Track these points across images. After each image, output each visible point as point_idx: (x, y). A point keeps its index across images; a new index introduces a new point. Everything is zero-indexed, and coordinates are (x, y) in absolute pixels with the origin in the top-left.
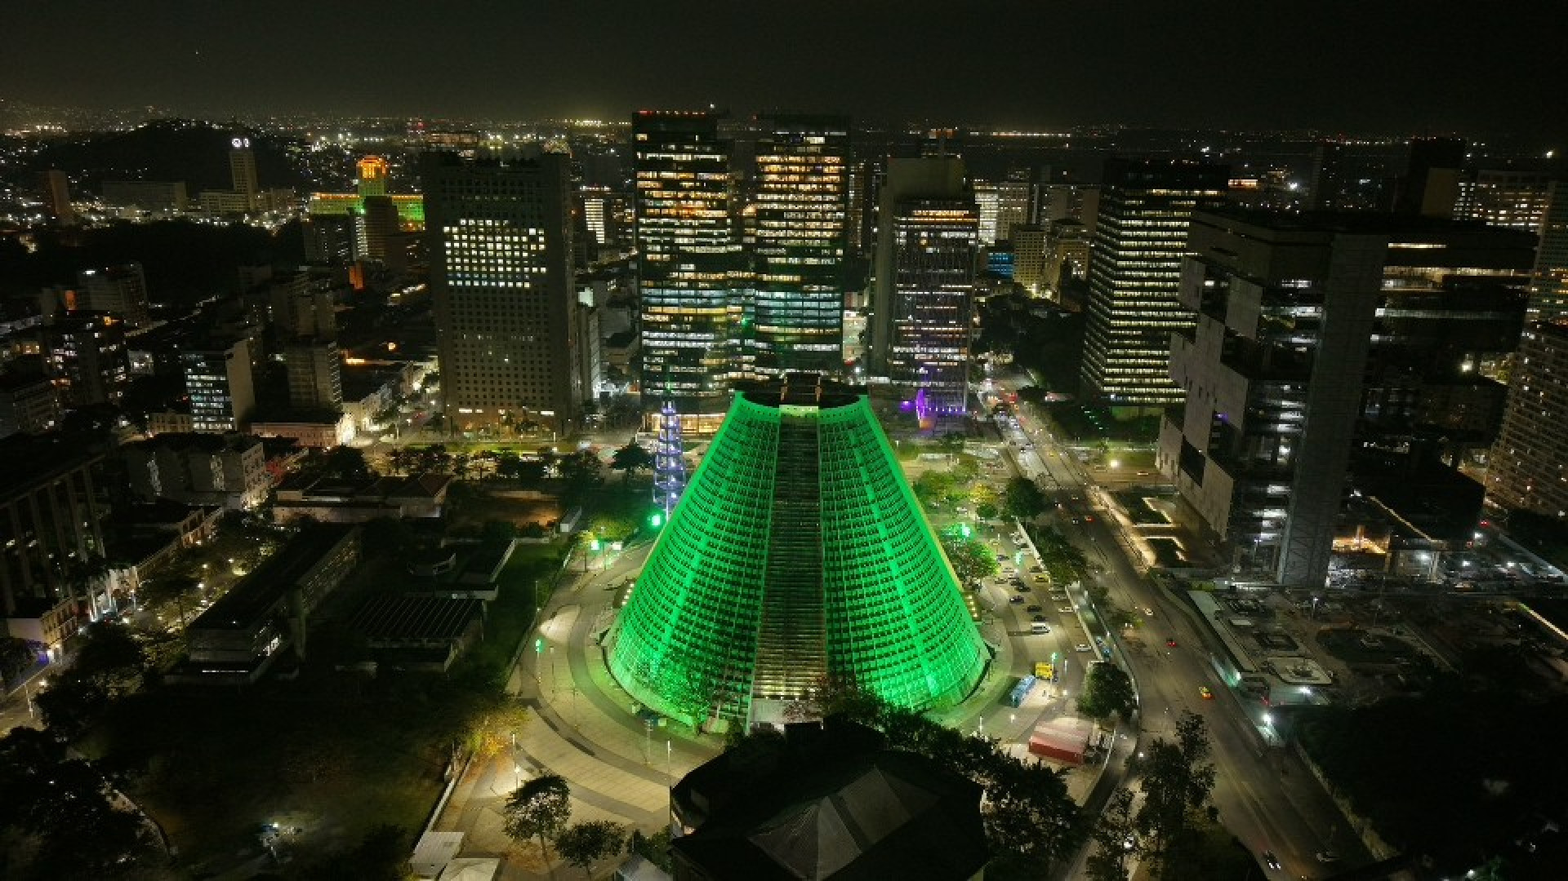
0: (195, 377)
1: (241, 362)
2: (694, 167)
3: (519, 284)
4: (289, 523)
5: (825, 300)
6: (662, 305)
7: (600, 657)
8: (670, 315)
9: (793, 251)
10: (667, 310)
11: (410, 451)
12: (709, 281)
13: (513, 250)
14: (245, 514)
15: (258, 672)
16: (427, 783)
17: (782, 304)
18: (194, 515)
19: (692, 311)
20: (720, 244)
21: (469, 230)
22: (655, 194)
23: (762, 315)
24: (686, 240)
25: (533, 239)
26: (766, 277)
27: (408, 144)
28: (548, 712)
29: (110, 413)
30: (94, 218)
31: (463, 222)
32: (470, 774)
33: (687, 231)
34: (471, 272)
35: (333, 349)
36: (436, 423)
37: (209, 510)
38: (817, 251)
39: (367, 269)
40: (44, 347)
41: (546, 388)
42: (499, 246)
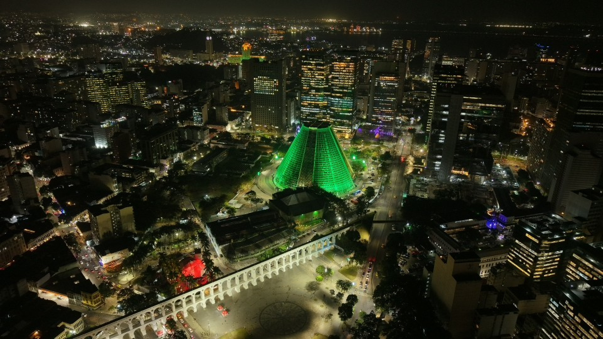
0: (195, 112)
1: (205, 109)
2: (316, 65)
3: (271, 94)
4: (214, 147)
5: (349, 101)
6: (306, 101)
7: (272, 178)
8: (308, 103)
9: (341, 88)
10: (307, 102)
11: (242, 134)
12: (319, 95)
13: (270, 85)
14: (205, 145)
15: (205, 174)
16: (233, 194)
17: (337, 102)
18: (194, 144)
19: (314, 102)
20: (322, 85)
21: (260, 79)
22: (306, 72)
23: (332, 104)
24: (313, 84)
25: (275, 82)
26: (333, 95)
27: (264, 31)
28: (258, 186)
29: (175, 120)
30: (167, 61)
31: (259, 77)
32: (241, 193)
33: (314, 81)
34: (260, 90)
35: (227, 107)
36: (250, 128)
37: (197, 143)
38: (347, 88)
39: (241, 82)
40: (162, 102)
41: (276, 120)
42: (267, 83)
